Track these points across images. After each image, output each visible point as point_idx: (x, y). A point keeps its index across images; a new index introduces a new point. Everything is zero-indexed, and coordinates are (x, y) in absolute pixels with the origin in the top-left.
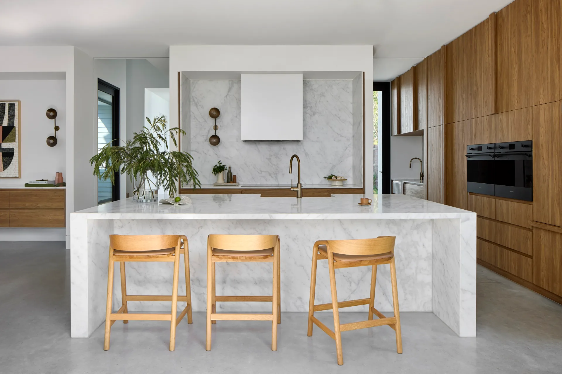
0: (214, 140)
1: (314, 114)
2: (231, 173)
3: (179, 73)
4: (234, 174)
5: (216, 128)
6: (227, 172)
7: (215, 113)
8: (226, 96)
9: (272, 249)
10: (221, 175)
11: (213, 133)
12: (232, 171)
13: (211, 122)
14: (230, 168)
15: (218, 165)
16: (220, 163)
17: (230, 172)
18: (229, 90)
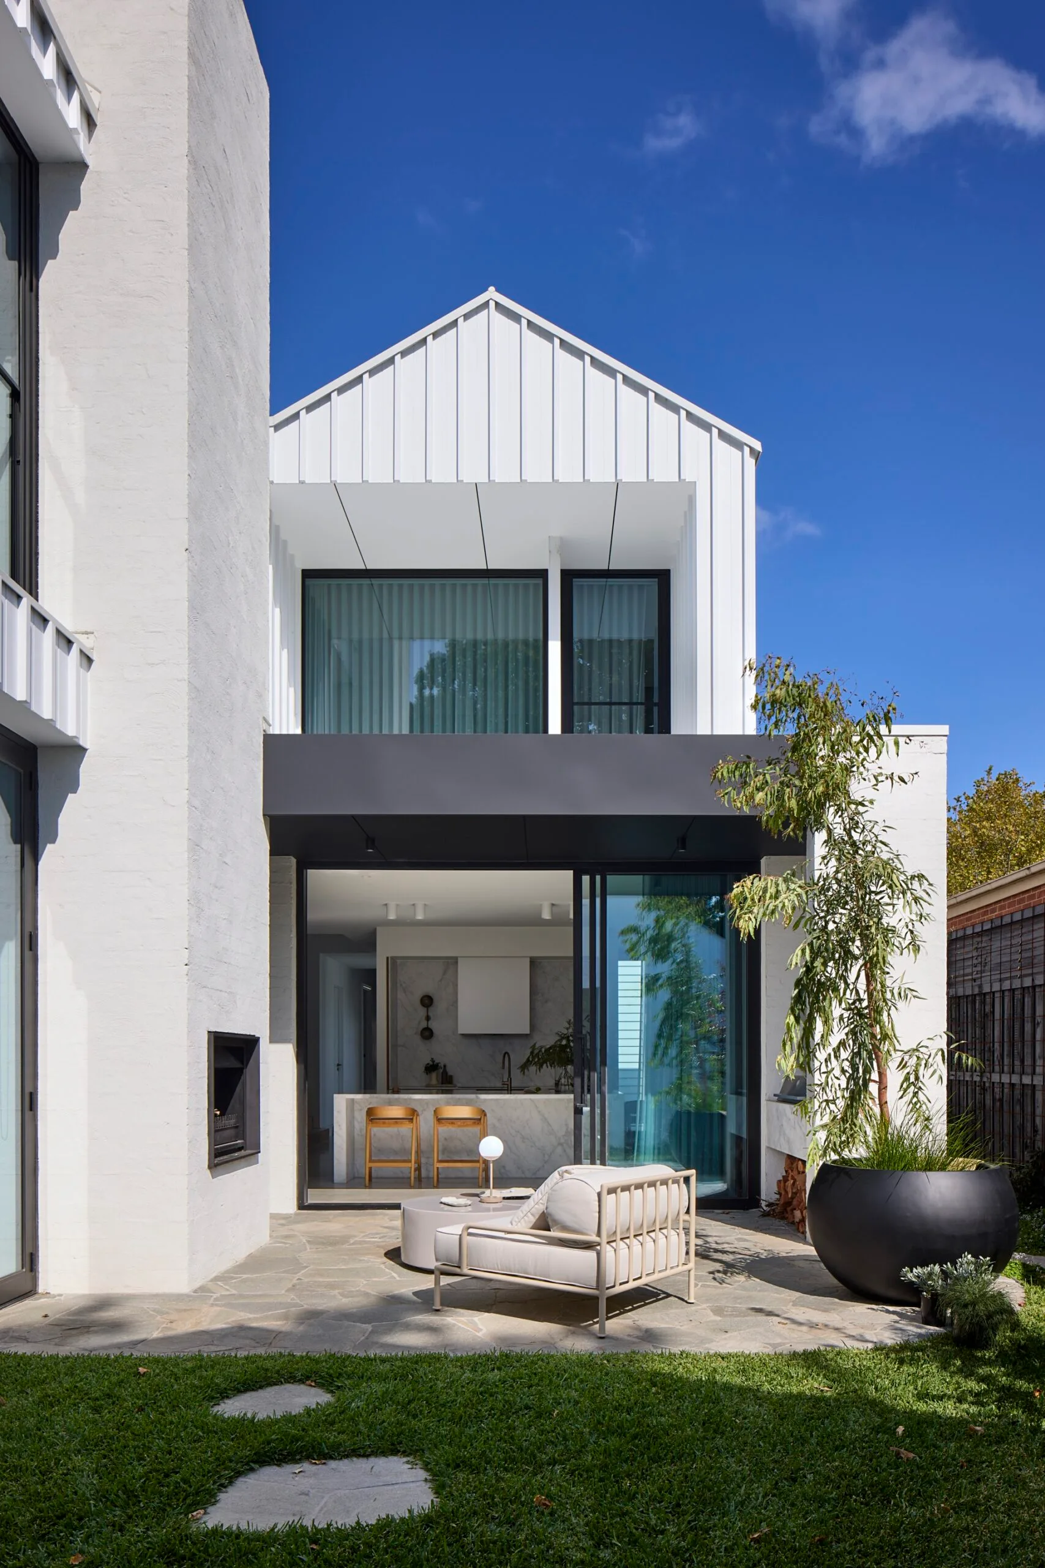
0: (427, 1033)
1: (546, 1002)
2: (447, 1073)
3: (388, 958)
4: (450, 1073)
5: (428, 1018)
6: (441, 1071)
7: (427, 1001)
8: (441, 980)
9: (480, 1119)
10: (434, 1075)
11: (424, 1024)
12: (448, 1069)
13: (422, 1011)
14: (445, 1066)
15: (431, 1063)
16: (433, 1061)
17: (445, 1072)
18: (445, 973)
